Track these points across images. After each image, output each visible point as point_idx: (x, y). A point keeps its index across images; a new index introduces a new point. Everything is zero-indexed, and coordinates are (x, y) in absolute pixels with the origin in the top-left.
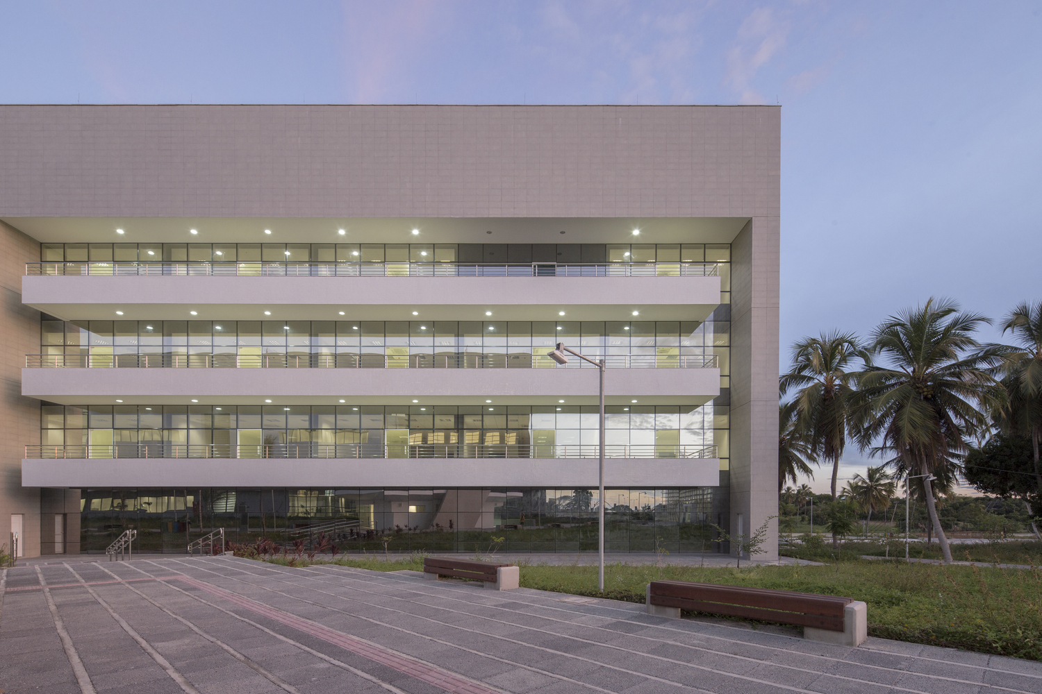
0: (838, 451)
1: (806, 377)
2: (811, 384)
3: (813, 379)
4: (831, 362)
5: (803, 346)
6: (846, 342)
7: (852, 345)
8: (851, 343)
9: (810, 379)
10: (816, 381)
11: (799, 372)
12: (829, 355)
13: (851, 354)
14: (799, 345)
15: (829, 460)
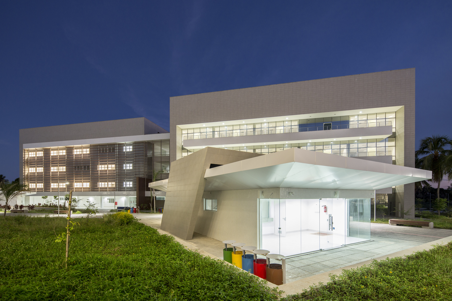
0: (440, 178)
1: (426, 152)
2: (428, 155)
3: (429, 152)
4: (437, 146)
5: (425, 140)
6: (443, 138)
7: (446, 140)
8: (445, 139)
9: (427, 152)
10: (430, 153)
11: (423, 150)
12: (436, 143)
13: (445, 143)
14: (423, 140)
15: (436, 182)
